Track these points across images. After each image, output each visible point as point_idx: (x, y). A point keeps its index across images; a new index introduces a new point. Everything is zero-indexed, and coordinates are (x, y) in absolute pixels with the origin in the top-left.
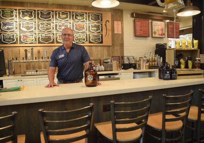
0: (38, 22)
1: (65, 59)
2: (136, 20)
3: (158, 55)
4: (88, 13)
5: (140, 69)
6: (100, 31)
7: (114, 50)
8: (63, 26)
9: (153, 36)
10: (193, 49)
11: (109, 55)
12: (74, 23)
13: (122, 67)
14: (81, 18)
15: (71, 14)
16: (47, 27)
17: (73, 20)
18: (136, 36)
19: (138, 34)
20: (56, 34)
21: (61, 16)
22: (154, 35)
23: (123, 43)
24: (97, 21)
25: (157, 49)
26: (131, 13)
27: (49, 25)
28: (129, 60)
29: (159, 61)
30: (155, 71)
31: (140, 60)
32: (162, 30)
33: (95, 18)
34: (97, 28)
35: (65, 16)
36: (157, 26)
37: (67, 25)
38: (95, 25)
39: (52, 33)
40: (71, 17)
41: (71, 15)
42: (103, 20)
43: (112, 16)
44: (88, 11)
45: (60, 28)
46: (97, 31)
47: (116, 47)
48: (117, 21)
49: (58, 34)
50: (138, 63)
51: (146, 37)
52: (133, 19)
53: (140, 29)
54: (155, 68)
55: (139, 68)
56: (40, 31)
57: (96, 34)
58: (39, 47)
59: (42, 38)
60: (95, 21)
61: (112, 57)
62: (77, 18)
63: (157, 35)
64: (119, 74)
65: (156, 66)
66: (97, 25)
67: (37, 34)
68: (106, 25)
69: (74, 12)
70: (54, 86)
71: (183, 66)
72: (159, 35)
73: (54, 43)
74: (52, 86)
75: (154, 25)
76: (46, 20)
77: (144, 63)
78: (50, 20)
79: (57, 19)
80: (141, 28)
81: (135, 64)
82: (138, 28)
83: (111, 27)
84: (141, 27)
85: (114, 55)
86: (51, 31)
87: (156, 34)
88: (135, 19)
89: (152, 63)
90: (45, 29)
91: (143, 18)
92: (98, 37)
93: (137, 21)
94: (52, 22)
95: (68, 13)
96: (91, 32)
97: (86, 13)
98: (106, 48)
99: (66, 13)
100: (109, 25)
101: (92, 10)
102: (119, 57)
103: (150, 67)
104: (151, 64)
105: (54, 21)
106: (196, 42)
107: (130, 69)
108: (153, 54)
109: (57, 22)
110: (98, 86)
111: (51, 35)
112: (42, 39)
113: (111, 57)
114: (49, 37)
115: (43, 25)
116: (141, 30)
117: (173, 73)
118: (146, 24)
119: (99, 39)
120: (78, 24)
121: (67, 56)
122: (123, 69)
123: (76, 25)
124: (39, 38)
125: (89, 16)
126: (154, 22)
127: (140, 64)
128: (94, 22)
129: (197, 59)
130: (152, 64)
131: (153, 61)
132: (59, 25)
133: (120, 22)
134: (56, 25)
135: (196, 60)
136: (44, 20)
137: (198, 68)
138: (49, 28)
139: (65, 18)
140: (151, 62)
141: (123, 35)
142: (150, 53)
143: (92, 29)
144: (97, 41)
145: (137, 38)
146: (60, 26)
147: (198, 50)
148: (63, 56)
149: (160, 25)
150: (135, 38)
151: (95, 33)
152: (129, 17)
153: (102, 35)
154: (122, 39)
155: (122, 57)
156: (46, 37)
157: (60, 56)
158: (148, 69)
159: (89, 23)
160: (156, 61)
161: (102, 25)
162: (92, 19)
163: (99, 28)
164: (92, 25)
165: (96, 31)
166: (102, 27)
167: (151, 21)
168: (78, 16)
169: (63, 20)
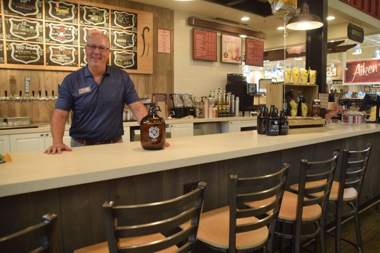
0: (6, 17)
1: (92, 96)
2: (195, 31)
3: (232, 94)
4: (112, 10)
5: (203, 117)
6: (132, 46)
7: (157, 82)
8: (61, 30)
9: (223, 61)
10: (308, 84)
11: (147, 92)
12: (84, 27)
13: (173, 113)
14: (97, 19)
15: (79, 9)
16: (28, 31)
17: (82, 22)
18: (195, 58)
19: (198, 55)
20: (47, 46)
21: (57, 10)
22: (224, 59)
23: (173, 71)
24: (128, 26)
25: (230, 83)
26: (188, 18)
27: (32, 27)
28: (183, 102)
29: (233, 104)
30: (228, 122)
31: (202, 101)
32: (237, 51)
33: (124, 20)
34: (127, 40)
35: (66, 12)
36: (230, 43)
37: (70, 29)
38: (124, 34)
39: (39, 45)
40: (79, 15)
41: (77, 11)
42: (138, 26)
43: (155, 21)
44: (112, 6)
45: (56, 34)
46: (127, 45)
47: (160, 77)
48: (163, 30)
49: (50, 45)
50: (198, 106)
51: (211, 61)
52: (191, 28)
53: (201, 47)
54: (227, 116)
55: (201, 115)
56: (12, 37)
57: (124, 51)
58: (9, 71)
59: (16, 51)
60: (125, 27)
61: (154, 95)
62: (90, 18)
63: (229, 60)
64: (170, 125)
65: (228, 113)
66: (127, 34)
67: (5, 43)
68: (143, 36)
69: (83, 6)
70: (62, 150)
71: (294, 112)
72: (233, 58)
73: (43, 64)
74: (59, 150)
75: (224, 42)
76: (25, 15)
77: (210, 107)
78: (34, 17)
79: (49, 16)
80: (204, 45)
81: (192, 108)
82: (199, 45)
83: (152, 40)
84: (204, 43)
85: (156, 92)
86: (36, 39)
87: (226, 57)
88: (193, 29)
89: (222, 107)
90: (22, 33)
91: (207, 28)
92: (129, 57)
93: (198, 33)
94: (38, 21)
95: (71, 7)
96: (116, 47)
97: (108, 10)
98: (142, 78)
99: (68, 7)
100: (149, 36)
101: (120, 6)
102: (165, 95)
103: (220, 114)
104: (220, 108)
105: (44, 20)
106: (313, 73)
107: (186, 117)
108: (223, 92)
109: (49, 23)
110: (166, 148)
111: (36, 47)
112: (15, 54)
113: (150, 96)
114: (32, 51)
115: (18, 26)
116: (203, 49)
117: (283, 124)
118: (212, 39)
119: (131, 60)
120: (91, 31)
121: (95, 91)
122: (173, 117)
123: (87, 30)
124: (9, 52)
125: (113, 16)
126: (225, 37)
127: (203, 108)
128: (123, 29)
129: (315, 100)
130: (222, 109)
131: (223, 104)
132: (53, 29)
133: (168, 33)
134: (48, 29)
135: (314, 103)
136: (20, 15)
137: (317, 115)
138: (33, 33)
139: (66, 16)
140: (220, 104)
141: (173, 55)
142: (219, 89)
143: (118, 40)
144: (127, 65)
145: (196, 62)
146: (55, 31)
147: (315, 87)
148: (87, 90)
149: (234, 41)
150: (192, 62)
151: (123, 49)
152: (184, 24)
153: (136, 53)
154: (170, 63)
155: (171, 95)
156: (25, 50)
157: (82, 90)
158: (216, 117)
159: (113, 29)
160: (228, 104)
161: (136, 34)
162: (117, 22)
163: (131, 40)
164: (117, 34)
165: (124, 46)
166: (136, 39)
167: (220, 34)
168: (91, 13)
169: (62, 18)
